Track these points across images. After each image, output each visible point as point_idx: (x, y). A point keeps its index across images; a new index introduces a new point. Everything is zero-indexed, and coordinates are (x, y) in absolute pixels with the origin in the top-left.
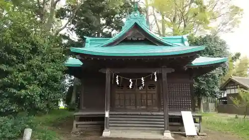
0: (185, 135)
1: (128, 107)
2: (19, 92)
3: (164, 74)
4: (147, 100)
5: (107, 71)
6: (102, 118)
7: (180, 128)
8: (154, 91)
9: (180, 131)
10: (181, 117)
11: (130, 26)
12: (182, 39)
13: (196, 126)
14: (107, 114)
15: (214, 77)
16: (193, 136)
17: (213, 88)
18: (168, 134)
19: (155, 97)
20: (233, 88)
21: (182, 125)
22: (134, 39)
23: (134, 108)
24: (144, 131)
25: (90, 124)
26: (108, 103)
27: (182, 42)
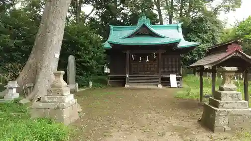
1: (139, 73)
3: (160, 54)
5: (127, 52)
6: (125, 78)
9: (168, 86)
10: (170, 77)
11: (141, 26)
12: (178, 26)
13: (177, 83)
14: (127, 76)
18: (160, 86)
21: (170, 83)
22: (142, 33)
23: (143, 73)
26: (127, 70)
27: (177, 29)
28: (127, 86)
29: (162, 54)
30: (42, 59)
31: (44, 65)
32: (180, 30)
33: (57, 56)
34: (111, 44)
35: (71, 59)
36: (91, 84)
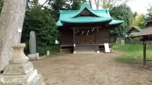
0: (105, 53)
1: (82, 43)
2: (44, 38)
3: (98, 29)
4: (90, 39)
5: (74, 29)
6: (73, 47)
7: (104, 50)
8: (93, 36)
9: (103, 51)
10: (104, 46)
11: (83, 9)
12: (107, 10)
13: (110, 49)
14: (75, 45)
15: (122, 27)
16: (108, 53)
17: (122, 32)
18: (98, 52)
19: (94, 38)
20: (134, 32)
22: (85, 14)
23: (84, 43)
24: (89, 51)
25: (67, 50)
26: (74, 42)
27: (107, 12)
28: (75, 52)
29: (99, 29)
30: (6, 34)
31: (8, 39)
32: (108, 13)
33: (20, 30)
34: (62, 22)
35: (33, 34)
36: (48, 52)
